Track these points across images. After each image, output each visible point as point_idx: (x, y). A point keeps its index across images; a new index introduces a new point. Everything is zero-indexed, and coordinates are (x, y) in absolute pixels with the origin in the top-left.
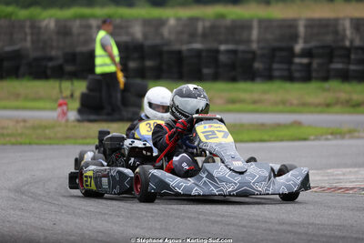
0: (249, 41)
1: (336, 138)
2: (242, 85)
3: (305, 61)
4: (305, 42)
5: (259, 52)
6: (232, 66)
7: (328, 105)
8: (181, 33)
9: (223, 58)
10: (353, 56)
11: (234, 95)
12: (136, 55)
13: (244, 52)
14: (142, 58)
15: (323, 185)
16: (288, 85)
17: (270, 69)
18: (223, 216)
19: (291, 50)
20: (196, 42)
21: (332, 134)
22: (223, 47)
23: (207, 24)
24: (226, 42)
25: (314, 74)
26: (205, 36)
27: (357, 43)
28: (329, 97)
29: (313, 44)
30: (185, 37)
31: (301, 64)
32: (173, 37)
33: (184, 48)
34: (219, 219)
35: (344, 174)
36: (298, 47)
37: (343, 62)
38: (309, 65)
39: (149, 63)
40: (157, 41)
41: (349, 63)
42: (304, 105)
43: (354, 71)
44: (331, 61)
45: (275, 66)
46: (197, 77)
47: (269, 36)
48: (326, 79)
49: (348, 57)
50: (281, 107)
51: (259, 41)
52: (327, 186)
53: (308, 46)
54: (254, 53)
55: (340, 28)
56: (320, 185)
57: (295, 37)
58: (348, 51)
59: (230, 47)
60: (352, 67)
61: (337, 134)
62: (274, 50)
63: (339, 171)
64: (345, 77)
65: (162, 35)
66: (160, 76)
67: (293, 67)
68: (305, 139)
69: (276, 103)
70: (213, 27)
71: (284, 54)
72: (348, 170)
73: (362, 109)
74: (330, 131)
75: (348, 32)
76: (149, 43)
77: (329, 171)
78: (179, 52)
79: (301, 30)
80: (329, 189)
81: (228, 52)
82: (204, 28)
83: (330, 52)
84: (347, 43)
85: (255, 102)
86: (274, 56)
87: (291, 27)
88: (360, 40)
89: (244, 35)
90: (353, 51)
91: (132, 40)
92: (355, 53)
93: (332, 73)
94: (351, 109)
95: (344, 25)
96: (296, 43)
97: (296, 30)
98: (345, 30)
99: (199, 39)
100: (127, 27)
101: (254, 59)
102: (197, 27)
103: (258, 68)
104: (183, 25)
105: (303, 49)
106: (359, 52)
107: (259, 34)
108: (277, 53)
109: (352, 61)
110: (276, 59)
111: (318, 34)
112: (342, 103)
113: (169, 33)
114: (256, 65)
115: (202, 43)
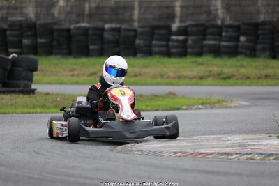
0: (131, 20)
1: (206, 108)
3: (181, 38)
4: (181, 21)
5: (139, 30)
6: (116, 43)
7: (201, 78)
8: (70, 13)
9: (107, 36)
10: (224, 34)
12: (29, 33)
13: (126, 30)
14: (35, 36)
15: (187, 150)
16: (166, 60)
17: (150, 46)
19: (169, 28)
20: (83, 22)
21: (202, 104)
22: (107, 26)
23: (93, 5)
24: (110, 22)
25: (189, 50)
26: (91, 15)
27: (228, 22)
28: (202, 70)
29: (188, 23)
30: (73, 16)
31: (177, 41)
32: (63, 17)
33: (72, 26)
34: (88, 181)
35: (207, 141)
36: (175, 26)
37: (215, 40)
38: (185, 41)
39: (40, 40)
40: (49, 20)
41: (221, 40)
42: (180, 77)
43: (226, 47)
44: (204, 40)
45: (154, 42)
47: (149, 16)
48: (200, 54)
49: (220, 34)
50: (159, 80)
51: (139, 20)
52: (191, 151)
53: (183, 24)
54: (135, 31)
55: (212, 8)
56: (184, 150)
57: (172, 17)
58: (220, 28)
59: (114, 26)
60: (223, 43)
61: (207, 104)
62: (153, 28)
63: (204, 138)
64: (217, 52)
65: (53, 15)
66: (49, 51)
67: (171, 44)
68: (178, 109)
69: (155, 76)
70: (98, 8)
71: (162, 32)
72: (212, 136)
73: (231, 81)
74: (201, 101)
75: (220, 12)
76: (38, 22)
77: (195, 138)
78: (69, 30)
79: (178, 10)
80: (191, 154)
81: (112, 30)
82: (90, 7)
83: (203, 30)
84: (219, 22)
85: (136, 76)
86: (153, 34)
87: (168, 7)
88: (231, 19)
89: (127, 15)
90: (224, 29)
91: (26, 19)
92: (226, 31)
93: (206, 49)
94: (222, 81)
95: (215, 6)
96: (174, 22)
97: (173, 10)
98: (216, 10)
99: (86, 18)
100: (22, 8)
101: (135, 37)
102: (84, 7)
103: (139, 44)
104: (72, 6)
105: (179, 27)
106: (230, 29)
107: (139, 14)
108: (156, 31)
109: (223, 39)
110: (155, 37)
111: (192, 14)
112: (214, 76)
113: (59, 13)
114: (138, 42)
115: (89, 22)
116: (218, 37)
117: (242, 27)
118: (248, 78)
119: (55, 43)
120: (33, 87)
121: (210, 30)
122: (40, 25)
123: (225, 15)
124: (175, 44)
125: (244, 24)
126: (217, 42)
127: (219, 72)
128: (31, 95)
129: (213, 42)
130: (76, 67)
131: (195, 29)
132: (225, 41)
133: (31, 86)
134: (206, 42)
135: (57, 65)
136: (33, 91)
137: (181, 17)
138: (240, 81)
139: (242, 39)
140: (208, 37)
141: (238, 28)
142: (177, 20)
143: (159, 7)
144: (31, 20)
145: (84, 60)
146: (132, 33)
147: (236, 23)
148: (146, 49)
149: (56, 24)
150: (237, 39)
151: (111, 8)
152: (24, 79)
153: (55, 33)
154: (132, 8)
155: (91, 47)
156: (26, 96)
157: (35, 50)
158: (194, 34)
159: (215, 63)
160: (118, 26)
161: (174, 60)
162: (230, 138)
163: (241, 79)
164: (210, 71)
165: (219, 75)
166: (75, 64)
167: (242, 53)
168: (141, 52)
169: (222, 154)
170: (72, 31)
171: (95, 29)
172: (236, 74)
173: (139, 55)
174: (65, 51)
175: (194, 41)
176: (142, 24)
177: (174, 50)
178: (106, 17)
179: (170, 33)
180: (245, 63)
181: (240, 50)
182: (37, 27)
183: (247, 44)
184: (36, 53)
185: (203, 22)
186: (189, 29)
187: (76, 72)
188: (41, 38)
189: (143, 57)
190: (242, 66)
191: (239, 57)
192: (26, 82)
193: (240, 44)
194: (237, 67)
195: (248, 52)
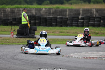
0: (66, 15)
2: (64, 28)
3: (82, 21)
4: (82, 16)
5: (69, 18)
6: (61, 22)
8: (46, 12)
9: (58, 20)
10: (96, 20)
11: (61, 30)
12: (33, 19)
13: (64, 18)
14: (35, 20)
16: (77, 28)
17: (72, 23)
18: (58, 65)
19: (78, 18)
20: (51, 15)
22: (58, 17)
23: (54, 10)
24: (59, 15)
25: (85, 25)
26: (53, 13)
27: (97, 16)
29: (84, 16)
30: (47, 14)
31: (81, 22)
32: (44, 14)
33: (47, 17)
34: (57, 66)
35: (93, 54)
36: (80, 17)
37: (93, 22)
38: (83, 22)
39: (37, 21)
40: (40, 15)
41: (95, 22)
43: (97, 24)
44: (90, 21)
45: (73, 22)
46: (51, 25)
47: (72, 14)
49: (95, 20)
51: (69, 15)
52: (88, 57)
53: (83, 17)
54: (67, 18)
55: (92, 11)
56: (86, 57)
57: (79, 14)
58: (95, 18)
59: (60, 17)
62: (73, 17)
63: (92, 53)
64: (93, 26)
65: (41, 13)
66: (40, 25)
67: (79, 23)
69: (74, 33)
70: (55, 11)
71: (76, 19)
72: (94, 52)
73: (98, 35)
76: (36, 15)
77: (89, 53)
78: (46, 18)
79: (81, 12)
80: (89, 58)
81: (60, 18)
82: (53, 11)
83: (89, 18)
84: (94, 16)
85: (67, 33)
86: (73, 19)
87: (78, 11)
88: (98, 15)
89: (65, 13)
90: (96, 18)
91: (32, 14)
92: (96, 19)
93: (90, 25)
94: (95, 35)
95: (93, 11)
96: (80, 16)
97: (80, 12)
98: (93, 12)
99: (51, 14)
100: (31, 11)
101: (67, 20)
102: (51, 11)
103: (68, 23)
104: (47, 10)
105: (81, 17)
106: (98, 18)
107: (69, 13)
108: (74, 19)
109: (96, 21)
110: (74, 20)
111: (86, 13)
112: (93, 33)
113: (43, 12)
114: (68, 22)
115: (52, 16)
116: (94, 21)
117: (102, 18)
118: (104, 34)
119: (41, 22)
120: (35, 36)
121: (91, 19)
122: (37, 16)
123: (96, 14)
124: (80, 23)
125: (102, 17)
126: (94, 22)
127: (94, 32)
128: (35, 39)
129: (92, 22)
130: (48, 30)
131: (86, 18)
132: (96, 22)
133: (34, 36)
134: (90, 22)
135: (42, 29)
136: (35, 37)
137: (82, 14)
138: (101, 35)
139: (102, 21)
140: (91, 21)
141: (100, 18)
142: (81, 15)
143: (75, 11)
144: (34, 14)
145: (51, 28)
146: (66, 19)
147: (100, 16)
148: (71, 24)
149: (42, 16)
150: (100, 22)
151: (59, 11)
152: (32, 34)
153: (42, 19)
154: (66, 11)
155: (53, 24)
156: (33, 39)
157: (35, 24)
158: (86, 20)
159: (93, 29)
160: (62, 17)
161: (80, 28)
162: (100, 53)
163: (101, 34)
164: (91, 32)
165: (94, 33)
166: (48, 29)
167: (101, 26)
168: (69, 25)
169: (99, 58)
170: (47, 18)
171: (54, 18)
172: (100, 32)
173: (68, 26)
174: (45, 25)
175: (86, 22)
176: (70, 16)
177: (80, 25)
178: (58, 14)
179: (79, 19)
180: (103, 29)
181: (101, 25)
182: (36, 17)
183: (103, 23)
184: (35, 25)
185: (89, 16)
186: (85, 18)
187: (48, 32)
188: (37, 20)
189: (70, 27)
190: (102, 30)
191: (101, 27)
192: (33, 34)
193: (101, 23)
194: (100, 30)
195: (104, 26)
